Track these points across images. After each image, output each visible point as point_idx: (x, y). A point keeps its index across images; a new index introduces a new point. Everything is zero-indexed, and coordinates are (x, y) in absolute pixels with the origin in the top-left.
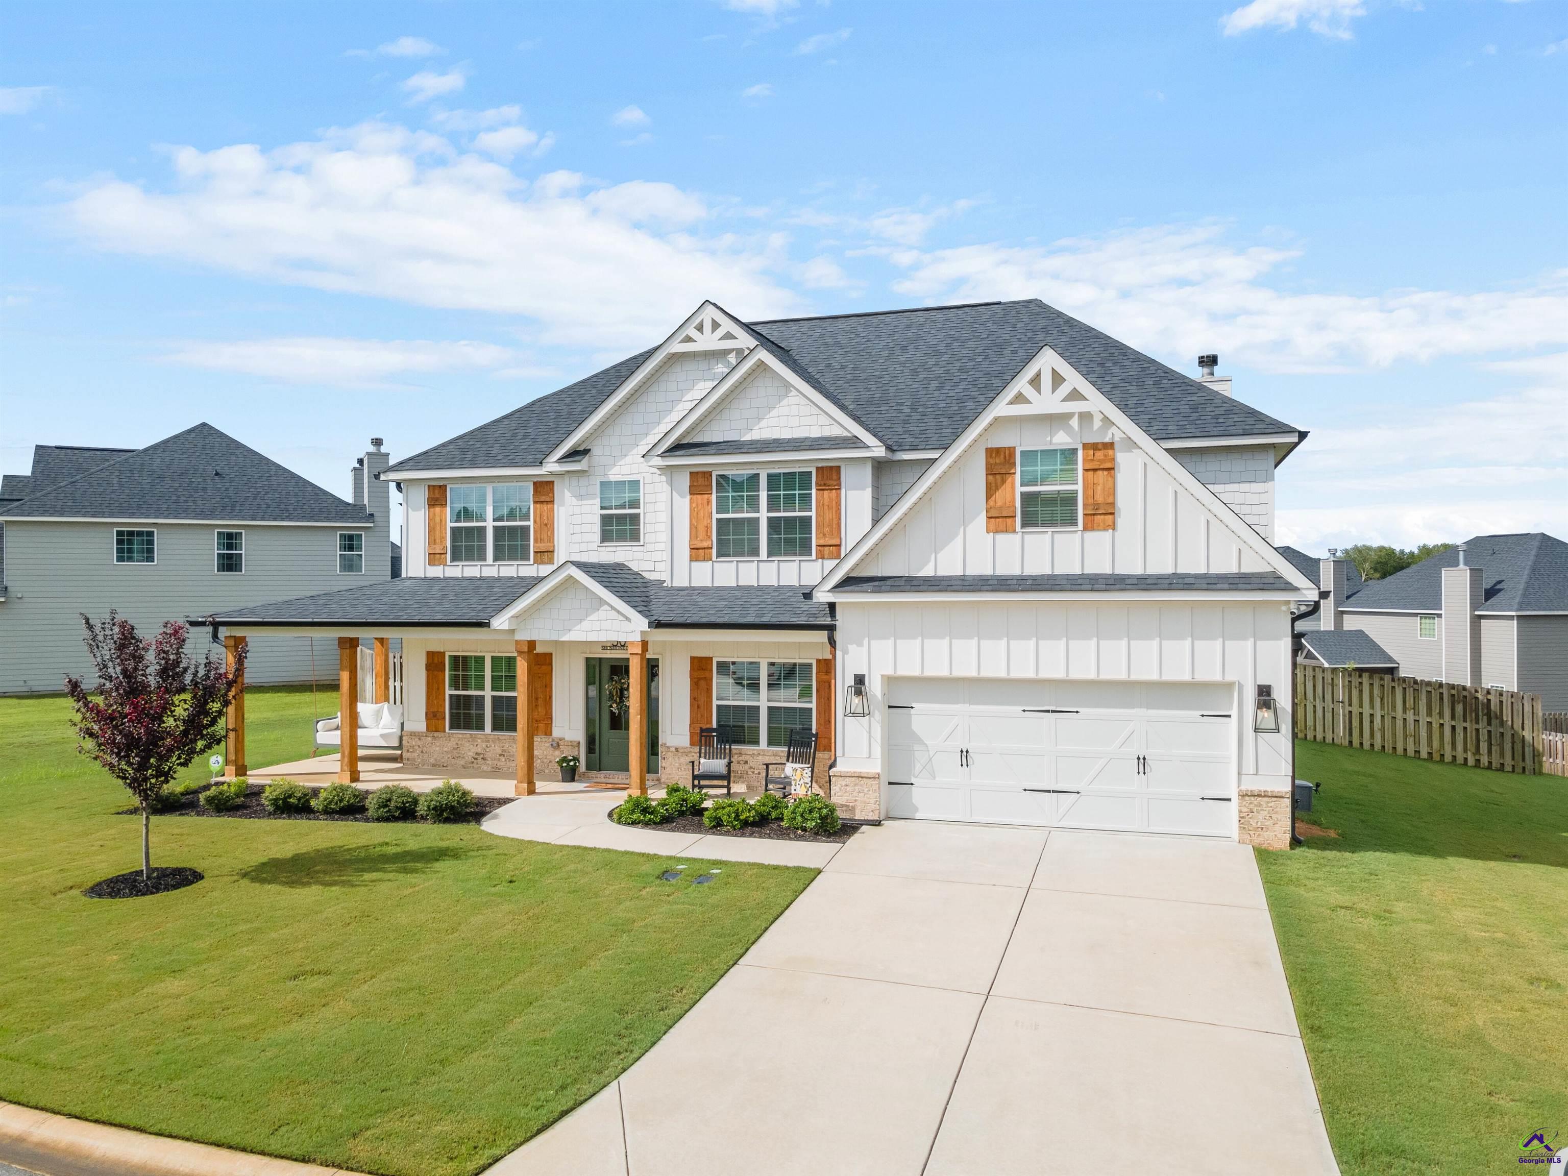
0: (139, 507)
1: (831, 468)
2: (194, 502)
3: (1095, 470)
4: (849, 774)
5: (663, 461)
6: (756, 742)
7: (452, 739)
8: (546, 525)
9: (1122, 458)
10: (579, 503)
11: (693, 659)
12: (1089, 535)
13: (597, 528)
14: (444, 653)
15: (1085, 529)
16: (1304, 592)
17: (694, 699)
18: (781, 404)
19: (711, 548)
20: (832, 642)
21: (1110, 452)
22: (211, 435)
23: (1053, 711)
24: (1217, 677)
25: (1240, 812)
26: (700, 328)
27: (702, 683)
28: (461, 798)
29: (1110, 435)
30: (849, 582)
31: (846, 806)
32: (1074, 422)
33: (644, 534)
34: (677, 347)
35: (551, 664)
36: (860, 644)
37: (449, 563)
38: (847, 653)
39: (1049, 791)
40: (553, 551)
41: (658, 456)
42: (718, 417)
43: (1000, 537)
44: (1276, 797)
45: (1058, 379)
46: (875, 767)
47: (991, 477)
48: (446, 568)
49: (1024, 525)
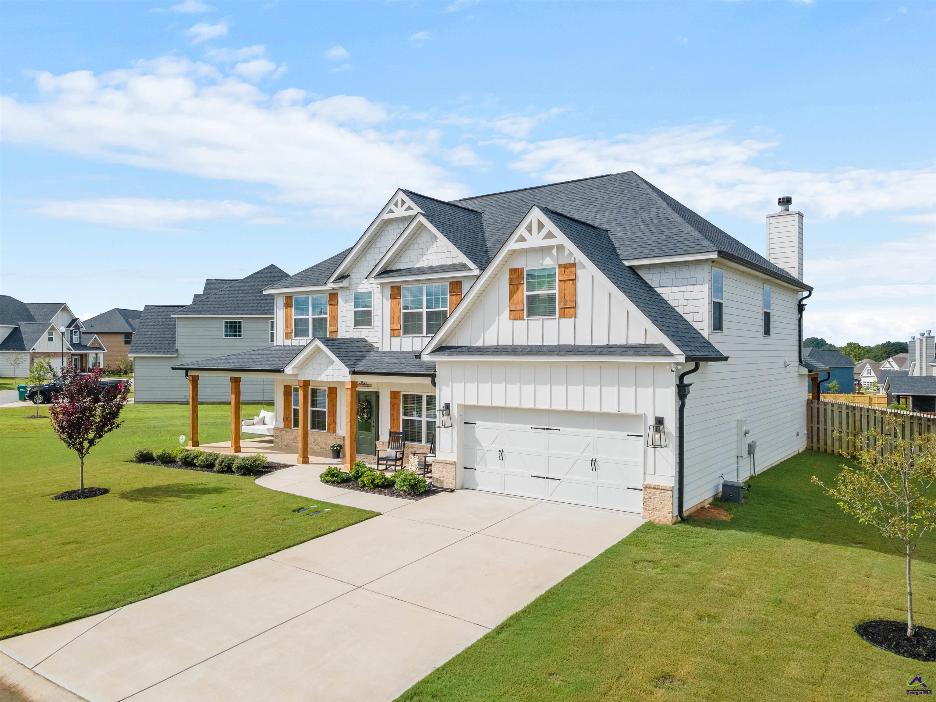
0: (235, 309)
1: (457, 282)
2: (261, 306)
3: (565, 281)
4: (440, 461)
5: (375, 280)
6: (420, 441)
7: (294, 433)
8: (334, 317)
9: (579, 272)
10: (345, 305)
11: (392, 392)
12: (562, 321)
13: (353, 318)
14: (291, 386)
15: (560, 317)
16: (677, 357)
17: (392, 415)
18: (433, 246)
19: (400, 329)
20: (434, 384)
21: (573, 269)
22: (274, 270)
23: (547, 429)
24: (632, 411)
25: (644, 498)
26: (396, 205)
27: (396, 406)
28: (253, 463)
29: (573, 259)
30: (440, 349)
31: (439, 480)
32: (554, 252)
33: (374, 322)
34: (386, 216)
35: (336, 394)
36: (448, 386)
37: (293, 338)
38: (442, 391)
39: (544, 478)
40: (337, 331)
41: (373, 278)
42: (404, 255)
43: (517, 322)
44: (664, 490)
45: (541, 226)
46: (453, 458)
47: (511, 286)
48: (293, 340)
49: (529, 315)
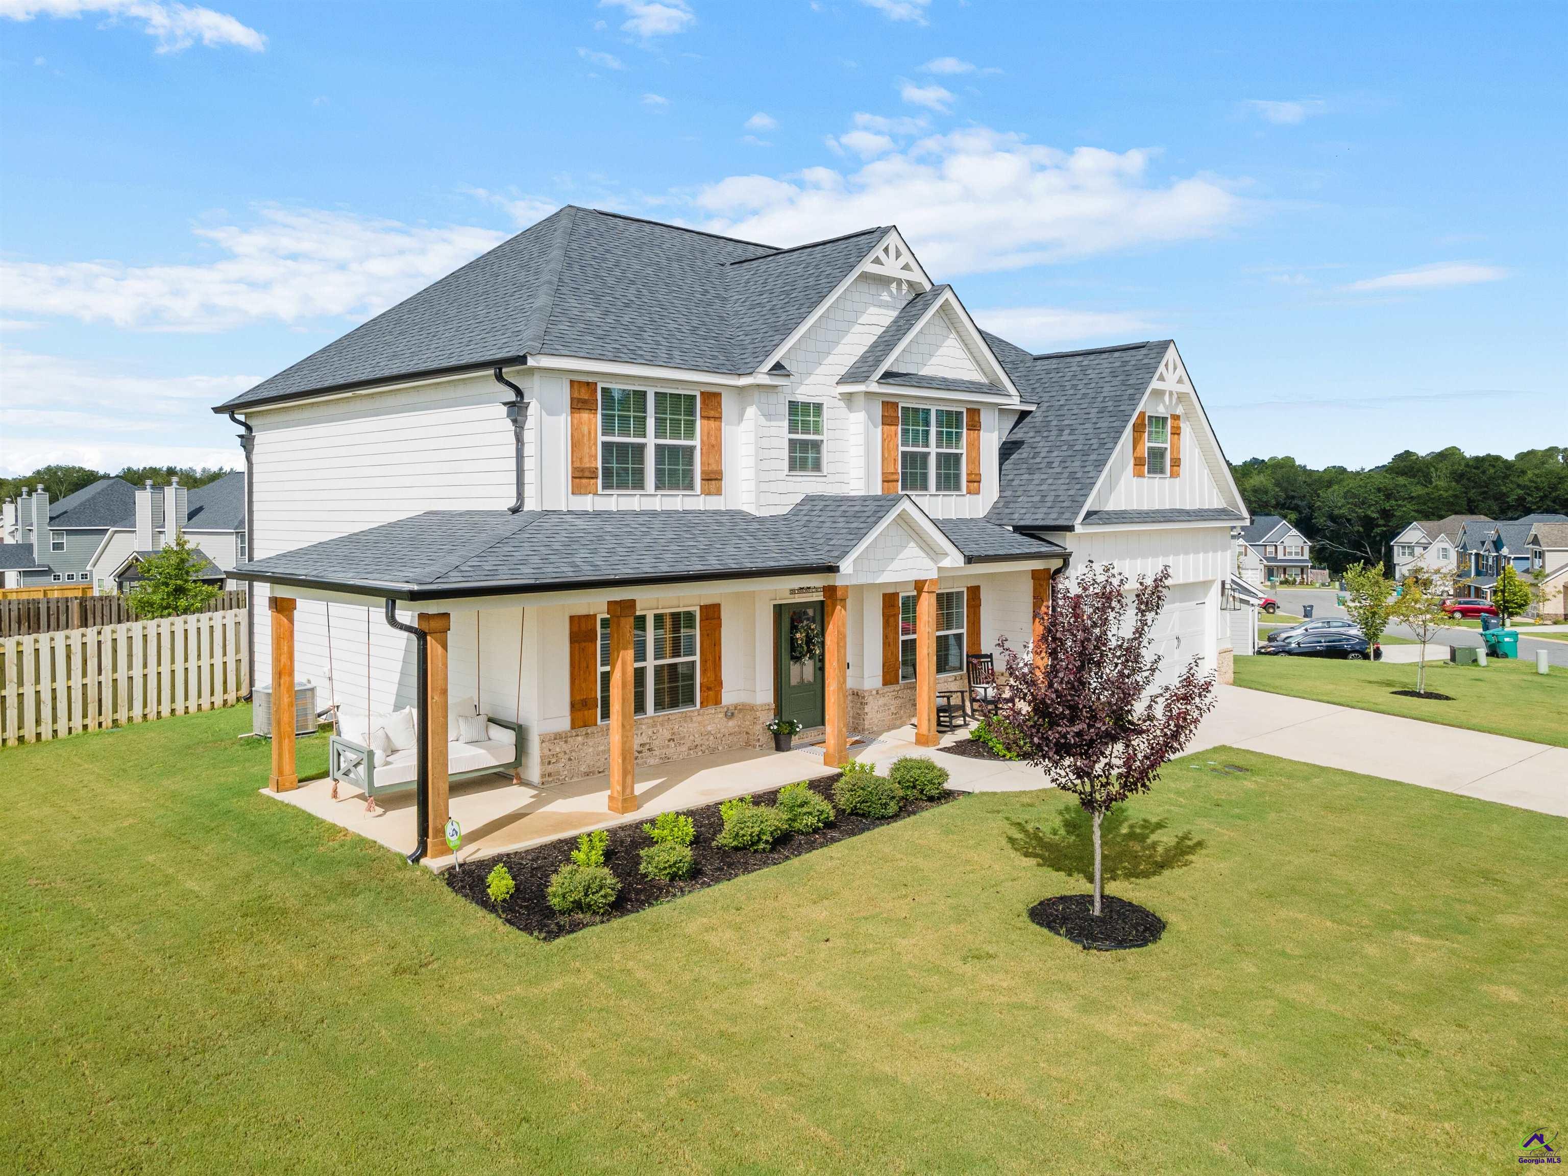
1: (975, 410)
3: (1174, 434)
8: (712, 446)
9: (1183, 426)
10: (768, 424)
11: (885, 596)
12: (1171, 480)
13: (785, 454)
14: (595, 616)
15: (1170, 476)
17: (885, 637)
19: (896, 481)
21: (1179, 422)
25: (1219, 664)
26: (887, 250)
27: (892, 619)
29: (1179, 410)
32: (1167, 398)
33: (827, 464)
34: (868, 269)
35: (719, 618)
37: (600, 491)
40: (721, 479)
41: (875, 382)
43: (1139, 480)
45: (1175, 367)
47: (1135, 434)
48: (596, 498)
49: (1148, 472)
